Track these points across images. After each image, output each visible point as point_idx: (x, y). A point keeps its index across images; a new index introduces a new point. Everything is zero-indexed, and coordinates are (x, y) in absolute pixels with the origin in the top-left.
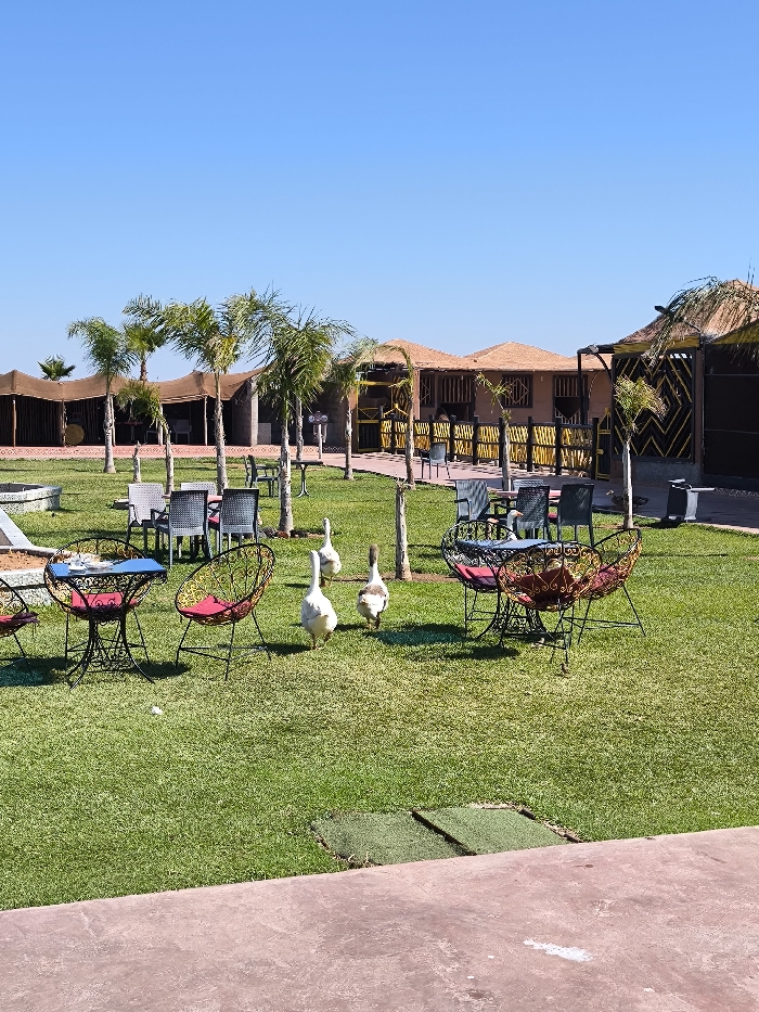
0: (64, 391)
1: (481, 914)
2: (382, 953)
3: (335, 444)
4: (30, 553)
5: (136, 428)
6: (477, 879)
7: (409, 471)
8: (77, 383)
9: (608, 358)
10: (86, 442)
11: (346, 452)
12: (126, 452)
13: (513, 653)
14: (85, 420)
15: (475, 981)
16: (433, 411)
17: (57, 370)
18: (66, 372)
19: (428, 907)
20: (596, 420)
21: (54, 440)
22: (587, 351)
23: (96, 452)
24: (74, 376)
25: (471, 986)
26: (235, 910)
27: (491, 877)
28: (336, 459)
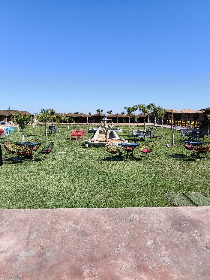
0: (124, 116)
1: (203, 223)
2: (184, 231)
3: (160, 123)
4: (119, 139)
5: (133, 121)
6: (200, 213)
7: (172, 128)
8: (125, 115)
9: (204, 111)
10: (126, 123)
11: (162, 124)
12: (132, 124)
13: (195, 160)
14: (126, 120)
15: (206, 244)
16: (175, 119)
17: (123, 113)
18: (124, 114)
19: (191, 219)
20: (201, 120)
21: (123, 123)
22: (200, 110)
23: (128, 124)
24: (125, 114)
25: (205, 245)
26: (153, 214)
27: (203, 213)
28: (160, 125)
